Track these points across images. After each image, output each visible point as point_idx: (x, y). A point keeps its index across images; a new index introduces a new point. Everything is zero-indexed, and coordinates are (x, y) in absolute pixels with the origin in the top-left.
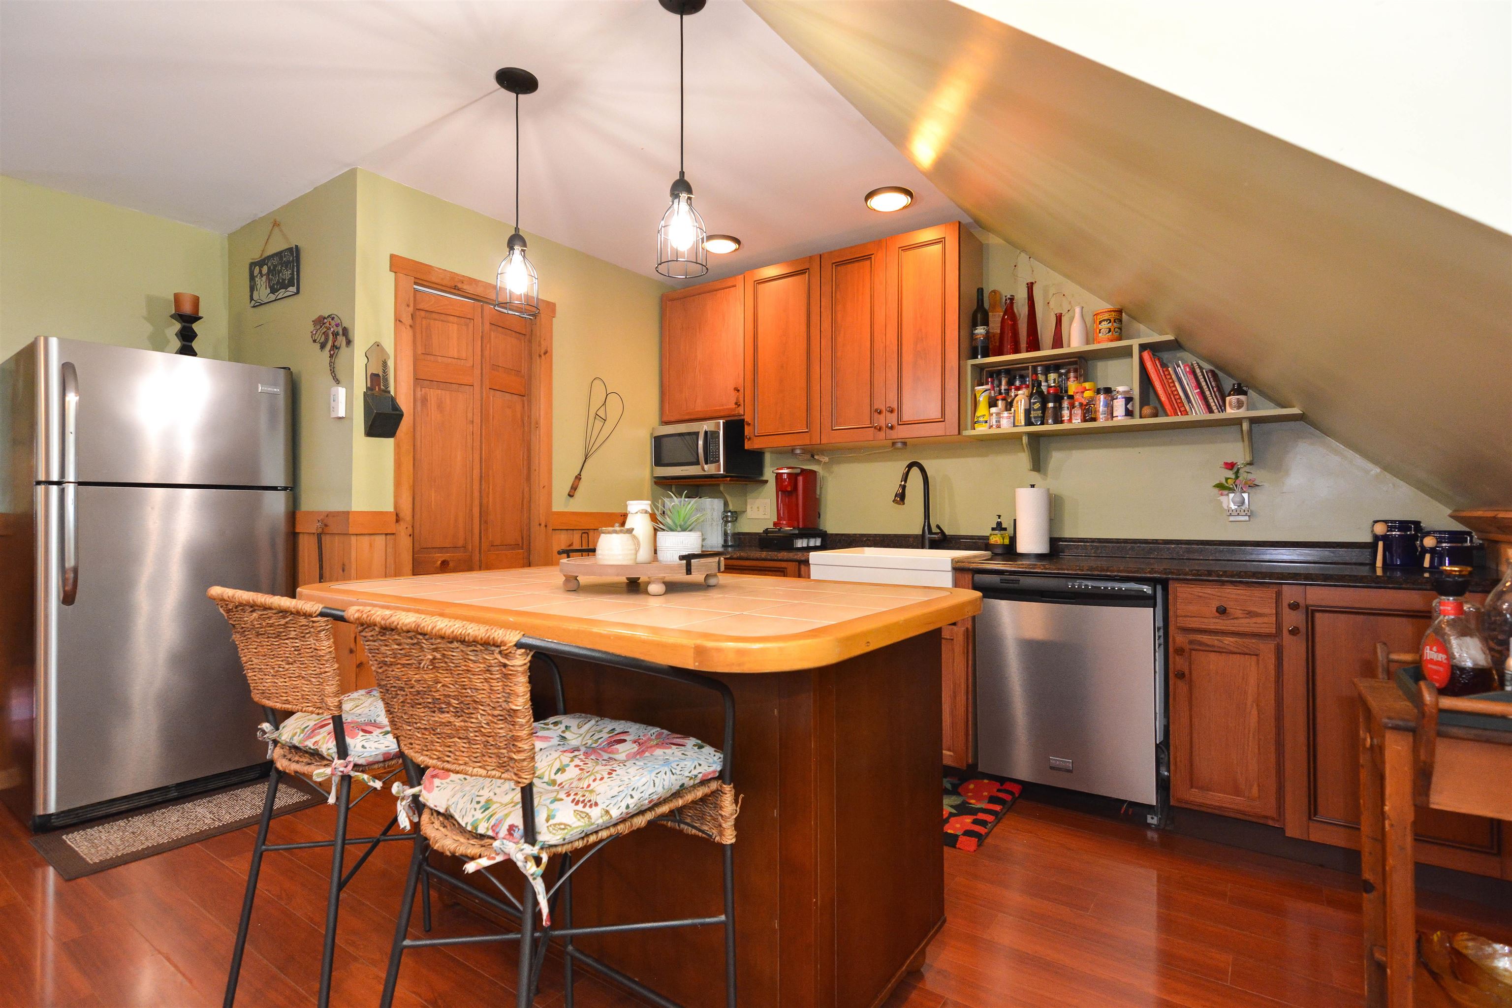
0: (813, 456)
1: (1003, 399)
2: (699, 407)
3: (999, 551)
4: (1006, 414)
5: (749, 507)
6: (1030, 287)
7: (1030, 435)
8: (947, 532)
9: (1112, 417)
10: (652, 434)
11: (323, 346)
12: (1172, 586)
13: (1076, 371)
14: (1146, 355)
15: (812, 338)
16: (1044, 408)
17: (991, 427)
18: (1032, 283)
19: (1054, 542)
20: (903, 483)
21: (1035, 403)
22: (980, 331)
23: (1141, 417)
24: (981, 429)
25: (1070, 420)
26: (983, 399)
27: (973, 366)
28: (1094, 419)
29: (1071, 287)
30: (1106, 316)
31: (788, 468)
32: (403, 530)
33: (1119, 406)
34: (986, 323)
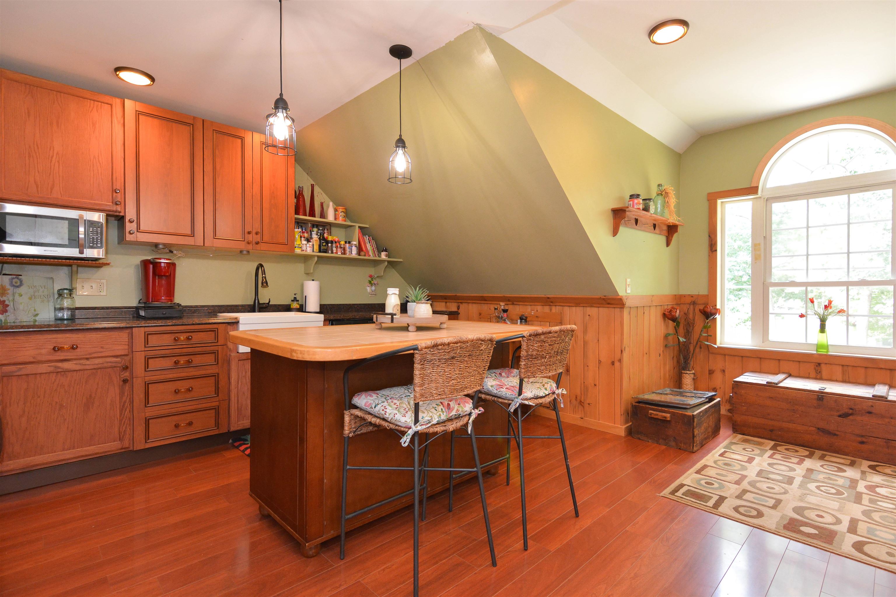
20: (264, 276)
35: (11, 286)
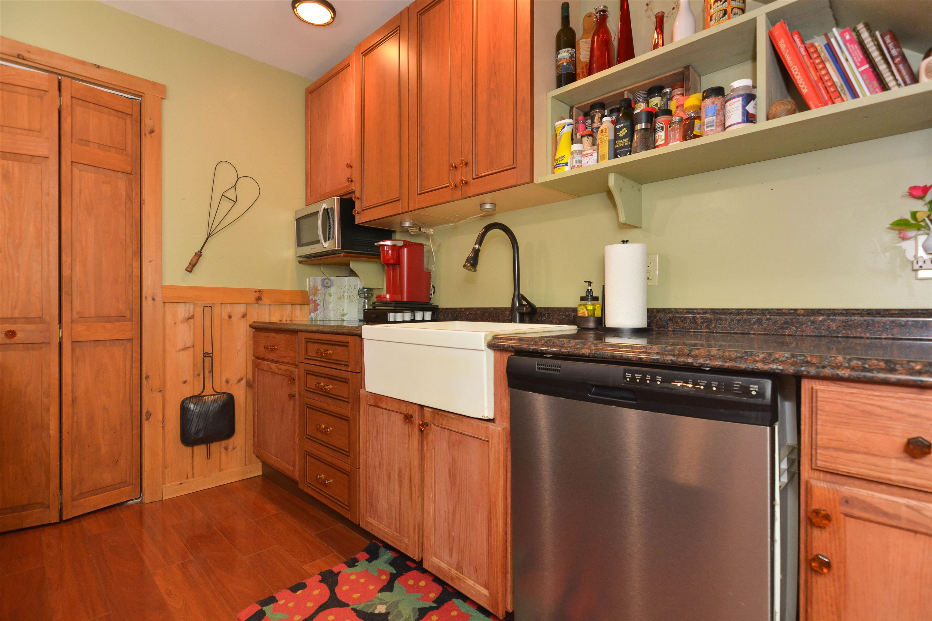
1: (588, 131)
3: (587, 326)
4: (588, 149)
7: (616, 170)
9: (724, 127)
10: (295, 216)
12: (808, 388)
14: (778, 29)
16: (632, 133)
17: (571, 168)
19: (653, 313)
21: (621, 129)
23: (767, 119)
24: (560, 173)
25: (666, 143)
26: (564, 135)
27: (553, 98)
28: (698, 135)
31: (391, 240)
33: (736, 111)
34: (570, 46)
35: (323, 287)
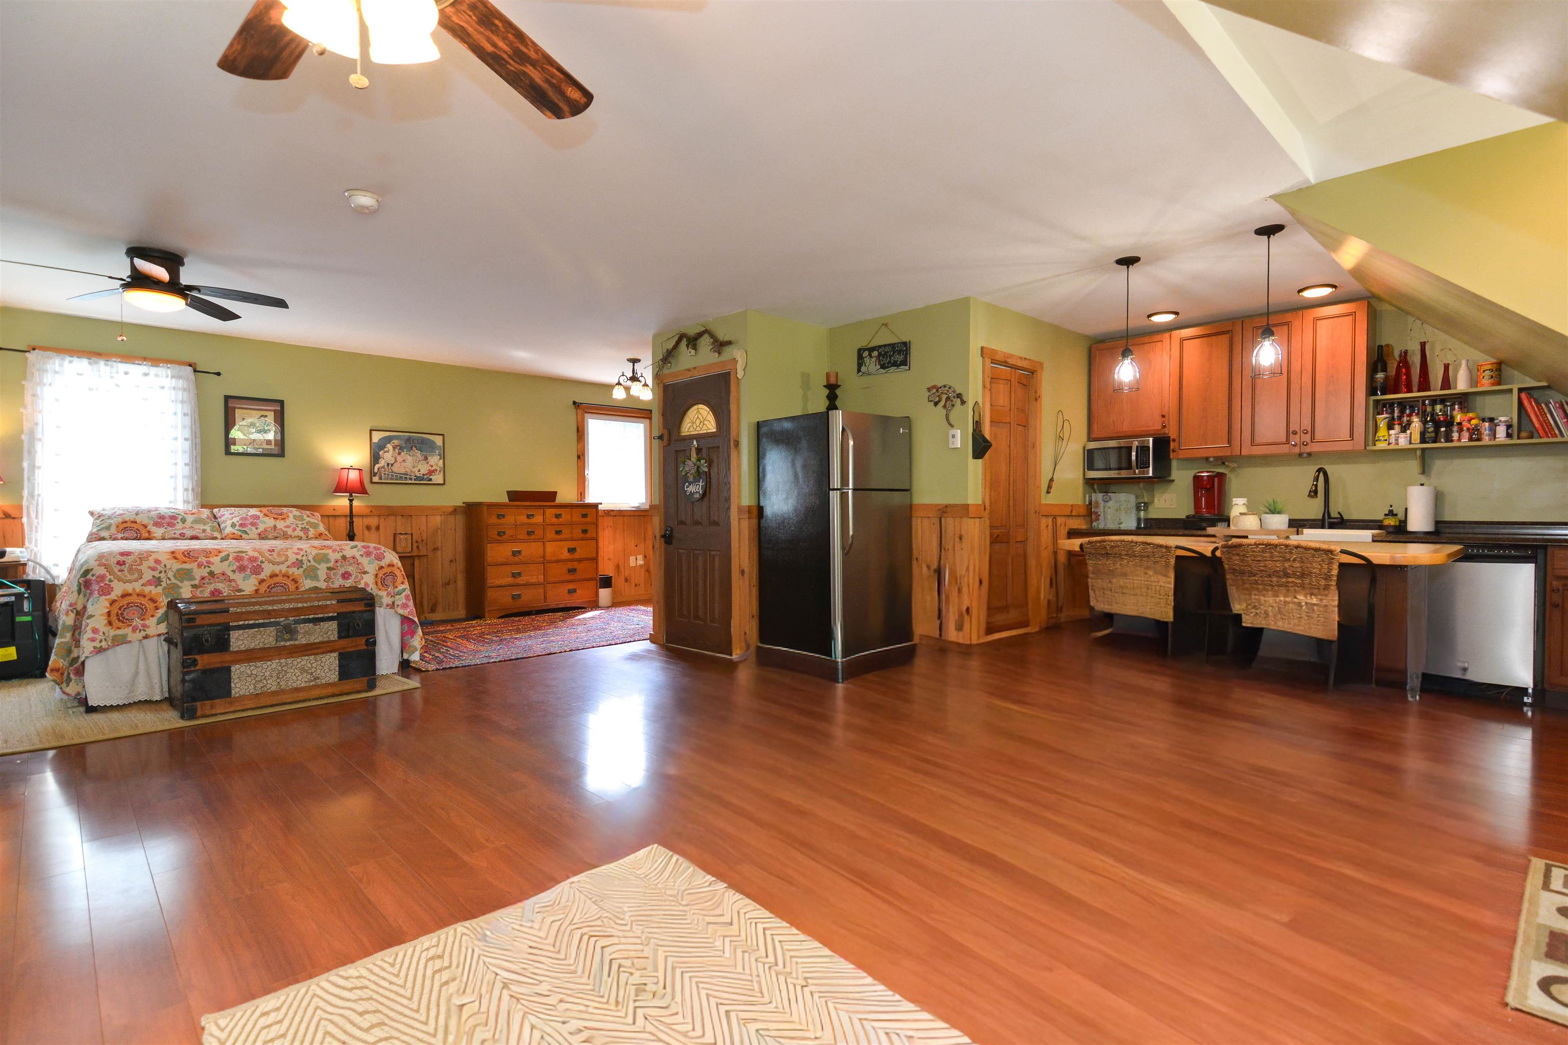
0: (1223, 463)
1: (1399, 424)
2: (1126, 428)
3: (1391, 530)
4: (1402, 435)
5: (1156, 500)
6: (1423, 345)
7: (1423, 450)
8: (1345, 517)
9: (1495, 438)
10: (1084, 448)
11: (936, 404)
12: (1550, 550)
13: (1460, 404)
14: (1523, 395)
15: (1234, 380)
16: (1437, 431)
17: (1389, 444)
18: (1425, 342)
19: (1438, 523)
22: (1380, 376)
23: (1519, 438)
24: (1381, 445)
25: (1459, 440)
26: (1382, 425)
27: (1374, 400)
28: (1479, 440)
29: (1454, 343)
30: (1489, 367)
31: (1208, 472)
32: (986, 514)
33: (1501, 432)
34: (1384, 370)
